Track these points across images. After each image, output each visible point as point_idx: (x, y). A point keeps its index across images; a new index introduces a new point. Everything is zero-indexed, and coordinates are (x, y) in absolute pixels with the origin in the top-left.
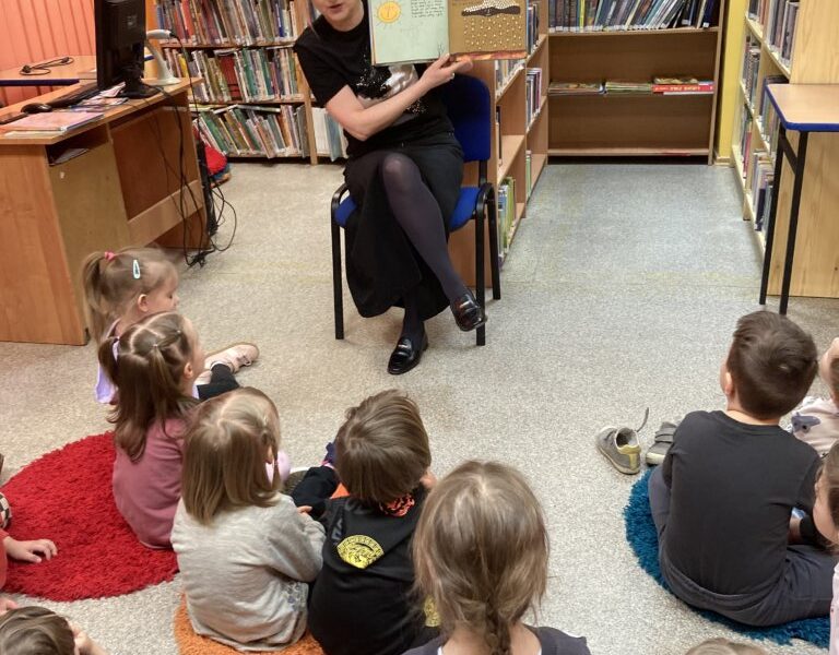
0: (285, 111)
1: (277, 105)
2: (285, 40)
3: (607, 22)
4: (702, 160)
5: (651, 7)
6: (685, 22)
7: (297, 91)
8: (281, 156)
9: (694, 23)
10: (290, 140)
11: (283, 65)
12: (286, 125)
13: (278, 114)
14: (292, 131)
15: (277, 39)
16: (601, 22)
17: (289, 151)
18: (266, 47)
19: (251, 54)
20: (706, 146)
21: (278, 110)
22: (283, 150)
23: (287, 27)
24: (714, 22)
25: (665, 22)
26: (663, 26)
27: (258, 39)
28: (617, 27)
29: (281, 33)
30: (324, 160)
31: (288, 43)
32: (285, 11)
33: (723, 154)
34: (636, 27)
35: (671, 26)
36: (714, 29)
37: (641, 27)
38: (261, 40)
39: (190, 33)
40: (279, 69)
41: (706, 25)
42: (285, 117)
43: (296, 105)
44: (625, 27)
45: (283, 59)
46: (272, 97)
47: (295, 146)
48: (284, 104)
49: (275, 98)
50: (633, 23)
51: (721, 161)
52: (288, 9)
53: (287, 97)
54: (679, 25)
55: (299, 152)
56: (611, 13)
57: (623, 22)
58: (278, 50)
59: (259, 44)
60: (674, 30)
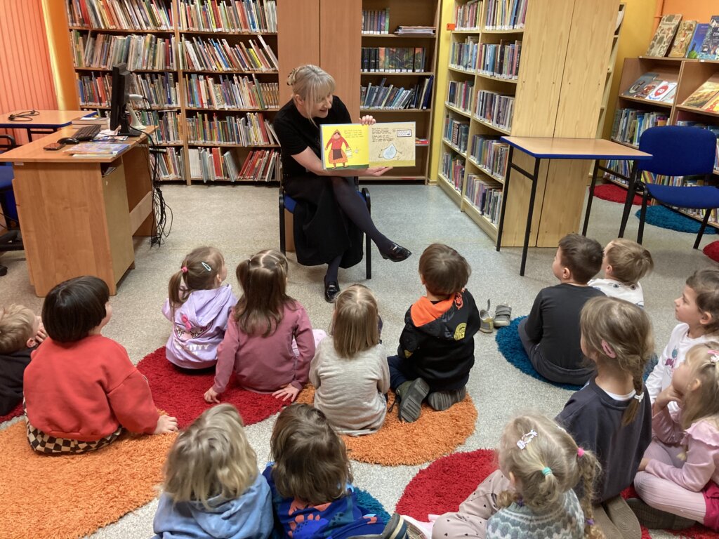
0: (171, 152)
1: (164, 147)
2: (171, 106)
3: (371, 104)
4: (422, 182)
5: (395, 97)
6: (412, 106)
7: (178, 138)
8: (166, 179)
9: (417, 106)
10: (172, 170)
11: (169, 122)
12: (170, 161)
13: (163, 153)
14: (174, 165)
15: (166, 106)
16: (368, 103)
17: (172, 177)
18: (157, 110)
19: (148, 114)
20: (423, 174)
21: (165, 150)
22: (167, 176)
23: (173, 98)
24: (429, 107)
25: (403, 106)
26: (402, 108)
27: (152, 105)
28: (377, 107)
29: (170, 102)
30: (196, 182)
31: (174, 108)
32: (172, 88)
33: (433, 178)
34: (387, 108)
35: (405, 108)
36: (429, 110)
37: (390, 108)
38: (155, 106)
39: (103, 99)
40: (167, 124)
41: (425, 108)
42: (169, 155)
43: (178, 148)
44: (381, 107)
45: (169, 118)
46: (161, 142)
47: (176, 173)
48: (169, 147)
49: (163, 143)
50: (385, 105)
51: (433, 182)
52: (175, 86)
53: (172, 142)
54: (409, 108)
55: (179, 177)
56: (373, 99)
57: (380, 105)
58: (166, 112)
59: (153, 108)
60: (407, 110)
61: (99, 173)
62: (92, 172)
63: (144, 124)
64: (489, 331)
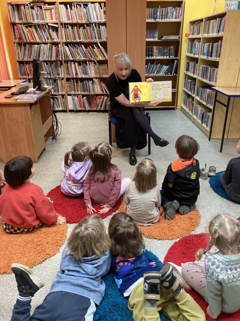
0: (60, 97)
1: (57, 95)
2: (59, 76)
3: (150, 73)
4: (173, 109)
5: (161, 69)
6: (169, 73)
7: (63, 91)
8: (58, 110)
9: (171, 73)
10: (61, 105)
11: (59, 84)
12: (59, 101)
13: (57, 98)
14: (61, 103)
15: (57, 76)
16: (148, 73)
17: (60, 109)
18: (53, 79)
19: (49, 80)
20: (174, 105)
21: (57, 97)
22: (58, 108)
23: (60, 73)
24: (176, 73)
25: (164, 73)
26: (164, 74)
27: (51, 76)
28: (152, 74)
30: (71, 111)
31: (61, 77)
32: (60, 68)
33: (179, 107)
34: (157, 74)
35: (165, 74)
36: (176, 75)
37: (159, 74)
38: (52, 77)
39: (29, 74)
40: (58, 85)
41: (175, 74)
42: (59, 99)
43: (63, 96)
44: (154, 74)
45: (59, 82)
46: (55, 93)
47: (62, 107)
48: (59, 95)
49: (56, 93)
50: (156, 73)
51: (178, 109)
52: (61, 67)
53: (60, 93)
54: (167, 74)
55: (64, 109)
56: (151, 71)
57: (154, 73)
58: (57, 79)
59: (51, 78)
60: (166, 75)
61: (29, 108)
62: (26, 108)
63: (48, 85)
64: (206, 178)
